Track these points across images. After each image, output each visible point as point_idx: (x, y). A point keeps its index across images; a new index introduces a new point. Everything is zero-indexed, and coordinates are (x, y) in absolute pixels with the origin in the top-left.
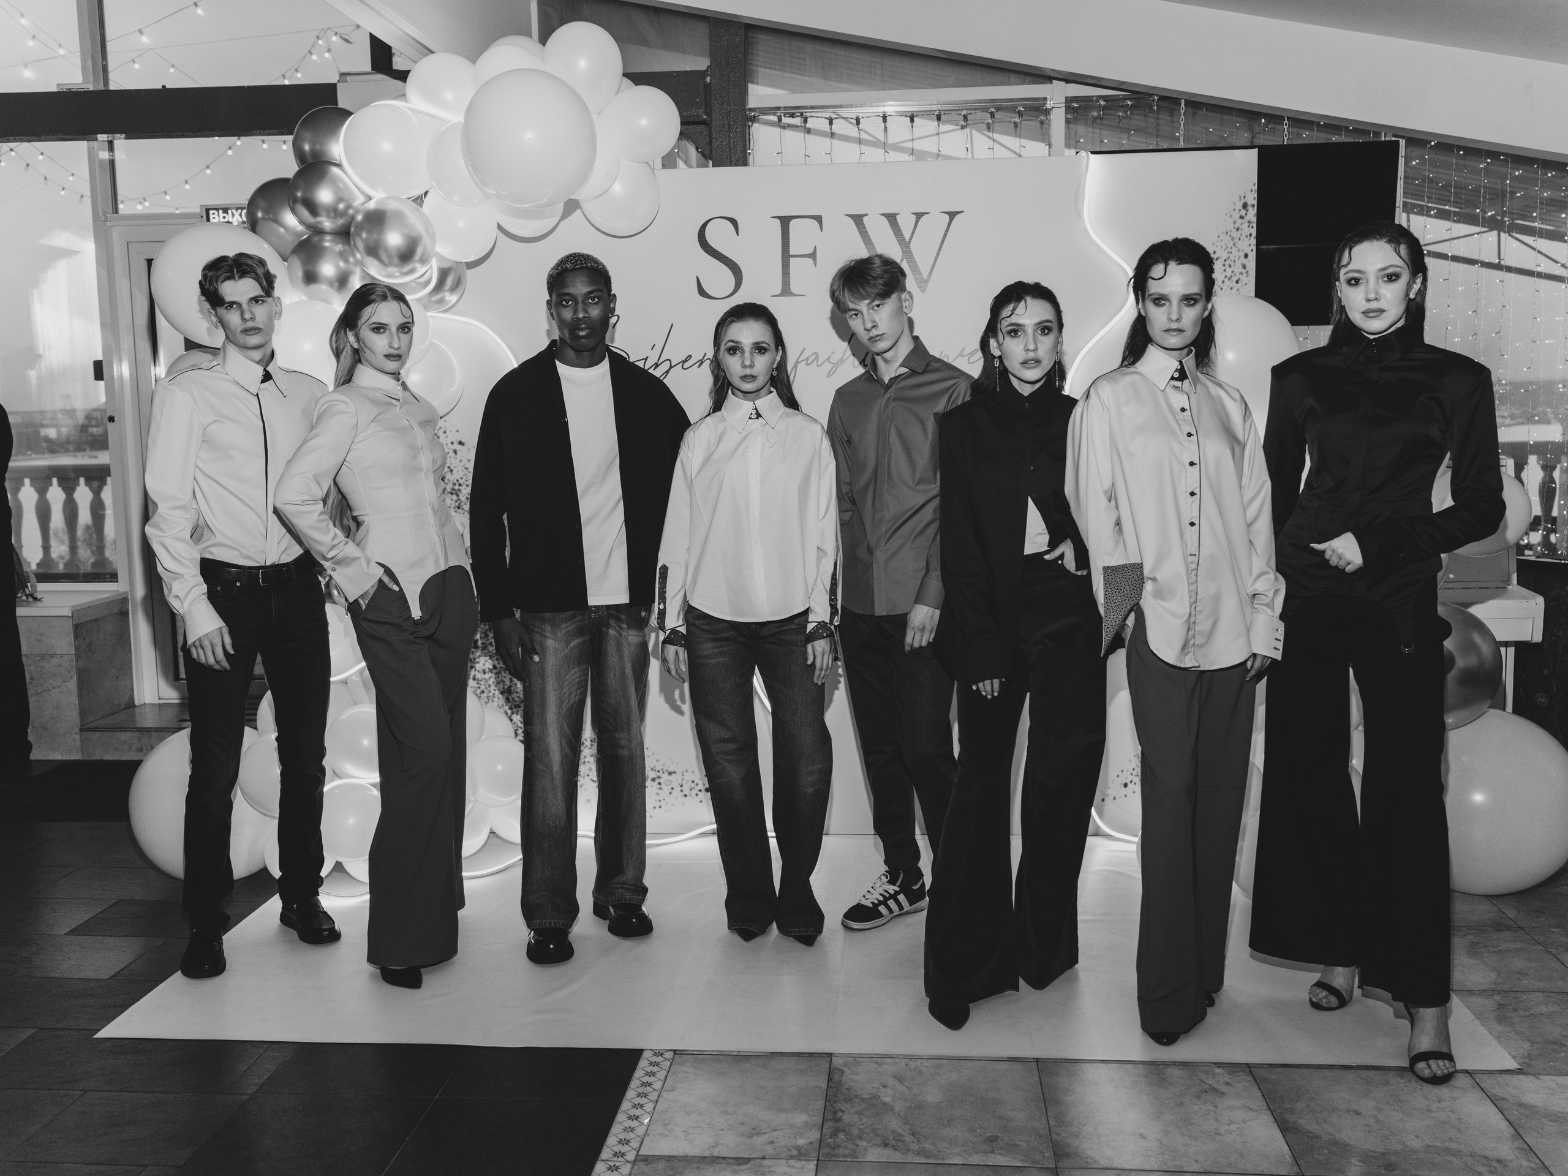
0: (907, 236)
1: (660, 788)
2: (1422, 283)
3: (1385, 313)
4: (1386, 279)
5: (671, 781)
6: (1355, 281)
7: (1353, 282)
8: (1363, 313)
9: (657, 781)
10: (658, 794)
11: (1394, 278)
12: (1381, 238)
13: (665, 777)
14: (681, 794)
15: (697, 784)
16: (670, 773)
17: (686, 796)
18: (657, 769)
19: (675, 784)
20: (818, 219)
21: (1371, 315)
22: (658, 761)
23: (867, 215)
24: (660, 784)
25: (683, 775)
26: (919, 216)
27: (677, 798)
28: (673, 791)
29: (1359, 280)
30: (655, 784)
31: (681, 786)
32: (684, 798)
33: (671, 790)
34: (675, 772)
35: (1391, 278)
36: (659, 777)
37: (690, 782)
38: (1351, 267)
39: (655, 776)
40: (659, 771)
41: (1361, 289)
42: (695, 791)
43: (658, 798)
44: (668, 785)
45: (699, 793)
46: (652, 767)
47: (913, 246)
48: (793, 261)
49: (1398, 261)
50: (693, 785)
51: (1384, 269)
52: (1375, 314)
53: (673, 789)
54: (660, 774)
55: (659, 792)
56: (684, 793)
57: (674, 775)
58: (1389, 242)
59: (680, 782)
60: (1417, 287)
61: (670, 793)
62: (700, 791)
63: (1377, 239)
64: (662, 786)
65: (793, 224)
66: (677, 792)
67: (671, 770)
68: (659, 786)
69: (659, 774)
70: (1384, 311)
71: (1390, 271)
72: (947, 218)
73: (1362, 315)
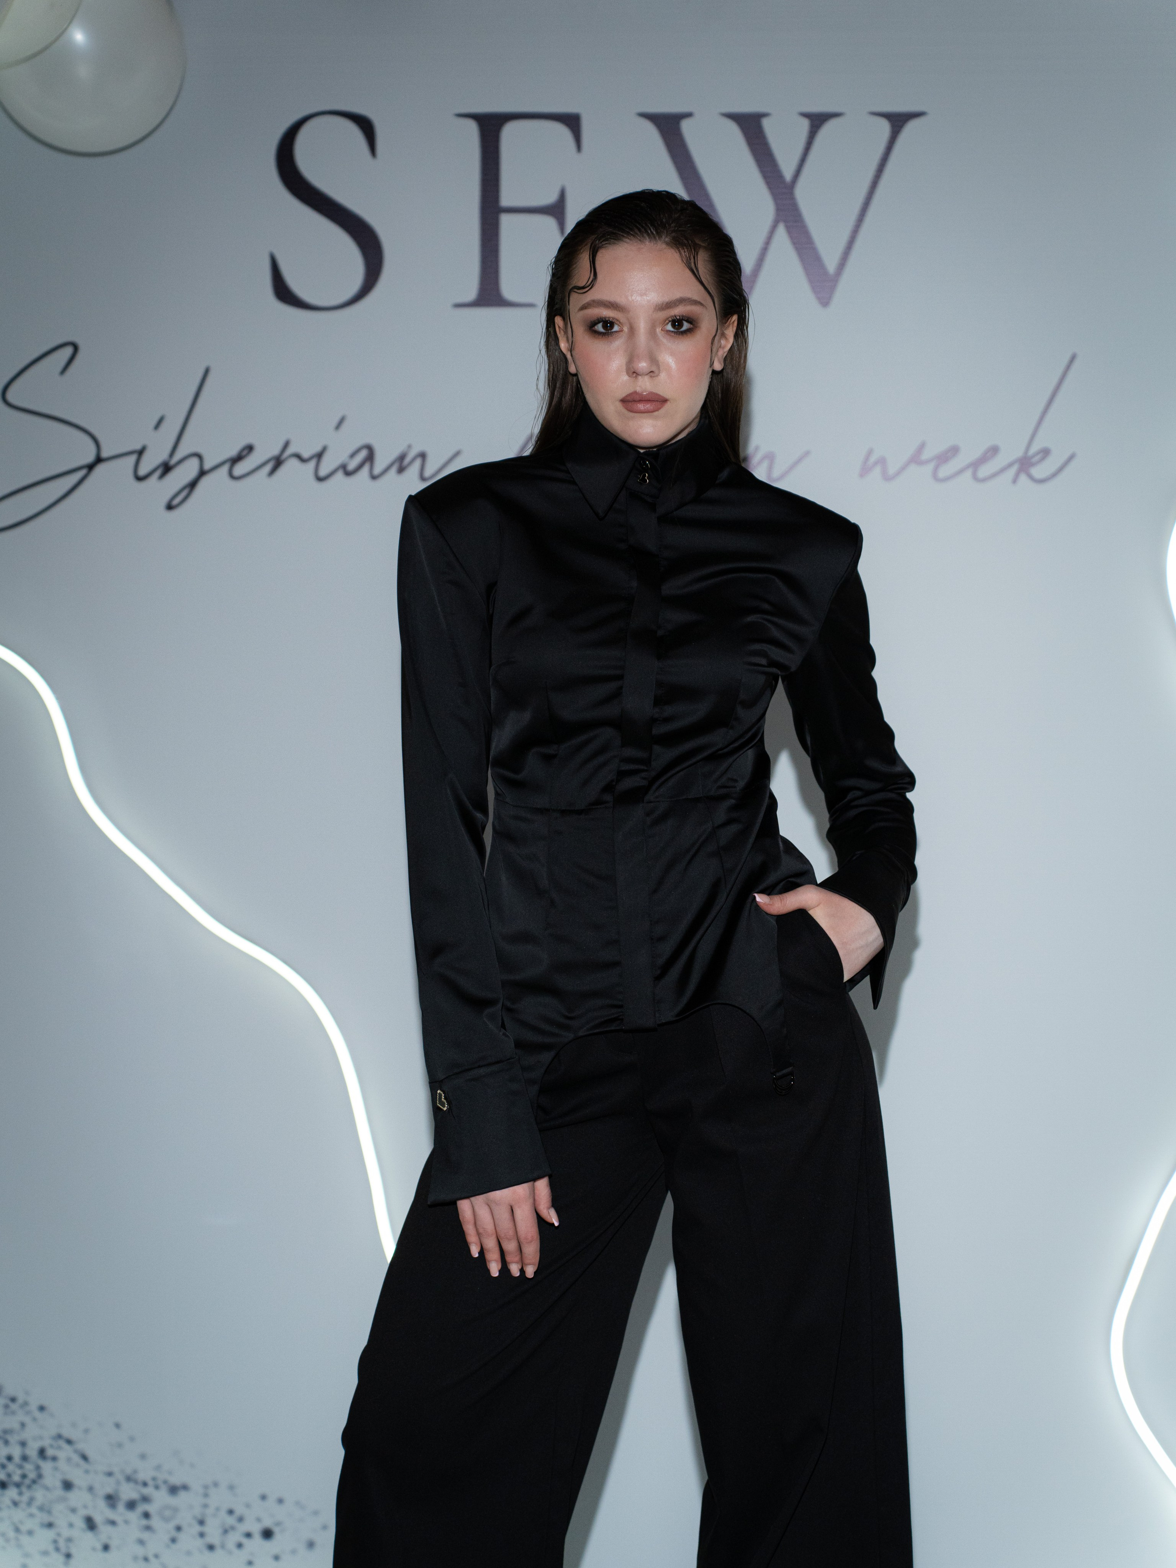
0: (787, 169)
1: (148, 1528)
2: (736, 336)
3: (667, 406)
4: (669, 327)
5: (176, 1510)
6: (605, 327)
7: (599, 327)
8: (624, 401)
9: (141, 1508)
10: (141, 1542)
11: (686, 326)
12: (659, 234)
13: (161, 1498)
14: (200, 1542)
15: (241, 1519)
16: (174, 1490)
17: (211, 1547)
18: (141, 1476)
19: (186, 1518)
20: (572, 122)
21: (641, 406)
22: (143, 1457)
23: (689, 115)
24: (146, 1515)
25: (206, 1495)
26: (817, 121)
27: (189, 1553)
28: (182, 1536)
29: (612, 324)
30: (134, 1516)
31: (201, 1522)
32: (207, 1553)
33: (174, 1533)
34: (185, 1487)
35: (681, 325)
36: (146, 1499)
37: (223, 1514)
38: (594, 294)
39: (134, 1495)
40: (145, 1484)
41: (618, 344)
42: (235, 1537)
43: (140, 1551)
44: (166, 1520)
45: (245, 1541)
46: (129, 1471)
47: (802, 194)
48: (506, 221)
49: (693, 290)
50: (231, 1521)
51: (669, 305)
52: (648, 406)
53: (179, 1529)
54: (148, 1491)
55: (146, 1536)
56: (209, 1539)
57: (183, 1494)
58: (677, 243)
59: (197, 1511)
60: (728, 343)
61: (173, 1540)
62: (248, 1535)
63: (652, 237)
64: (155, 1522)
65: (510, 133)
66: (189, 1540)
67: (175, 1480)
68: (144, 1522)
69: (146, 1491)
70: (665, 401)
71: (678, 311)
72: (885, 127)
73: (619, 405)
